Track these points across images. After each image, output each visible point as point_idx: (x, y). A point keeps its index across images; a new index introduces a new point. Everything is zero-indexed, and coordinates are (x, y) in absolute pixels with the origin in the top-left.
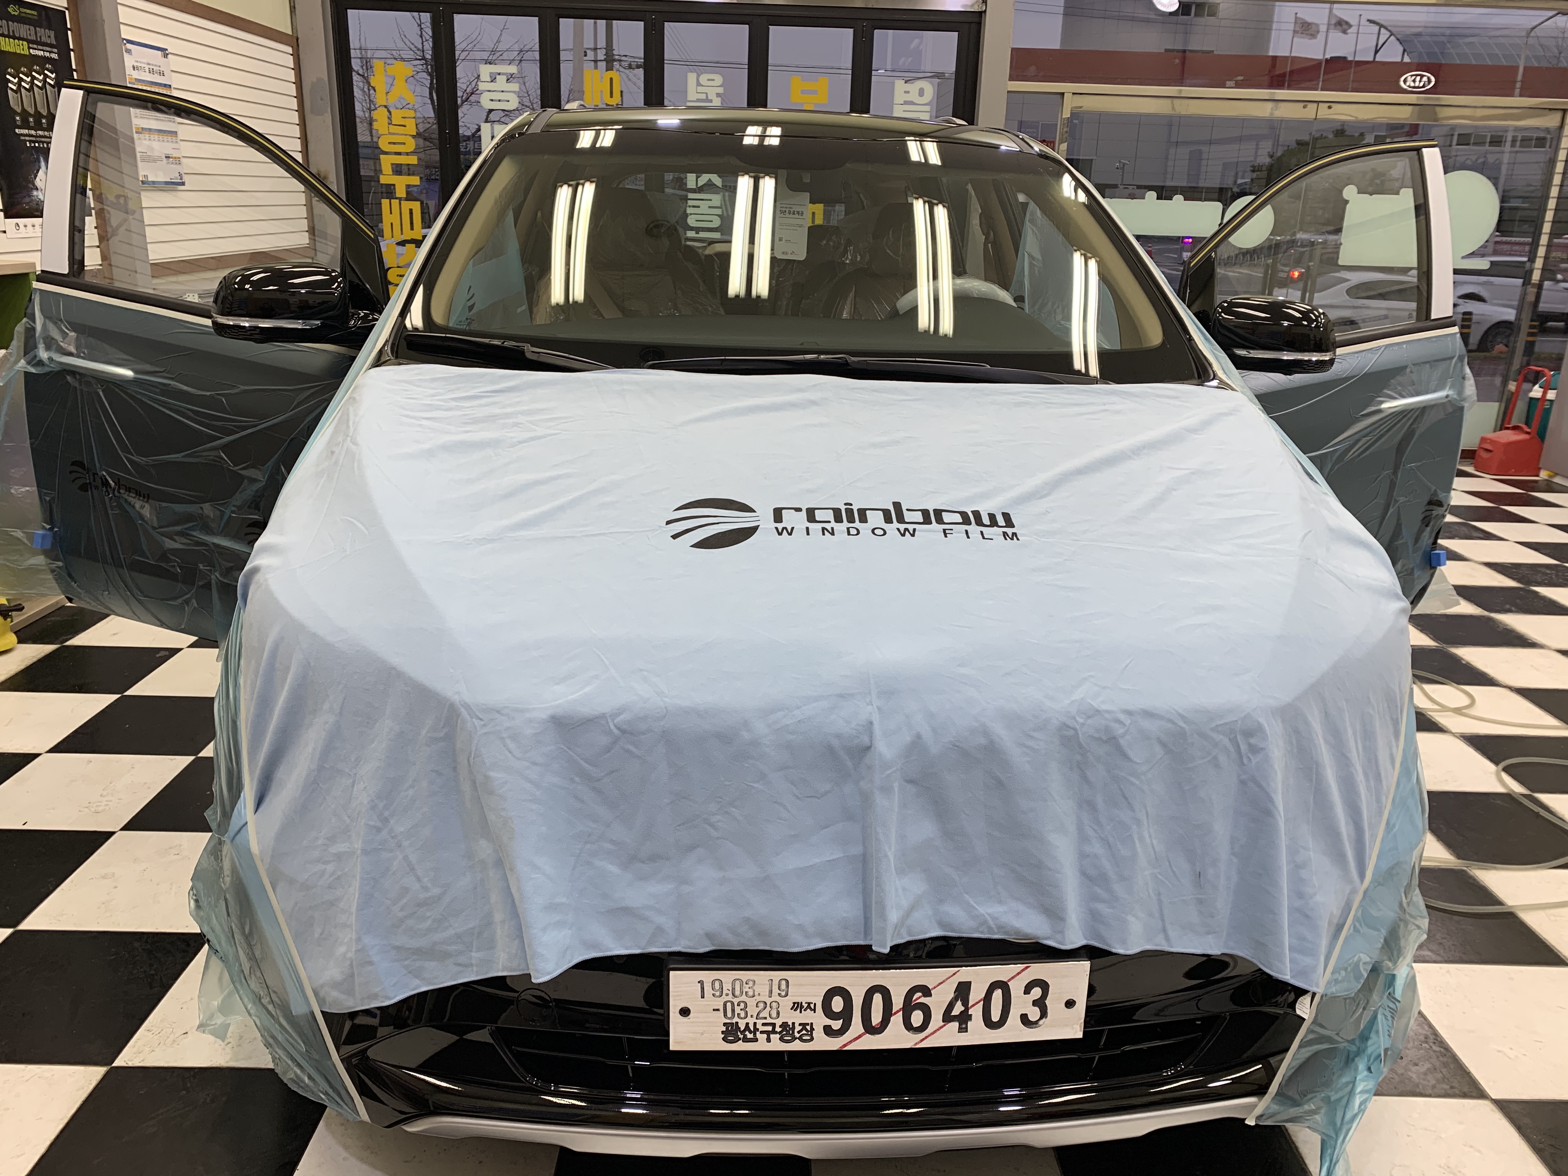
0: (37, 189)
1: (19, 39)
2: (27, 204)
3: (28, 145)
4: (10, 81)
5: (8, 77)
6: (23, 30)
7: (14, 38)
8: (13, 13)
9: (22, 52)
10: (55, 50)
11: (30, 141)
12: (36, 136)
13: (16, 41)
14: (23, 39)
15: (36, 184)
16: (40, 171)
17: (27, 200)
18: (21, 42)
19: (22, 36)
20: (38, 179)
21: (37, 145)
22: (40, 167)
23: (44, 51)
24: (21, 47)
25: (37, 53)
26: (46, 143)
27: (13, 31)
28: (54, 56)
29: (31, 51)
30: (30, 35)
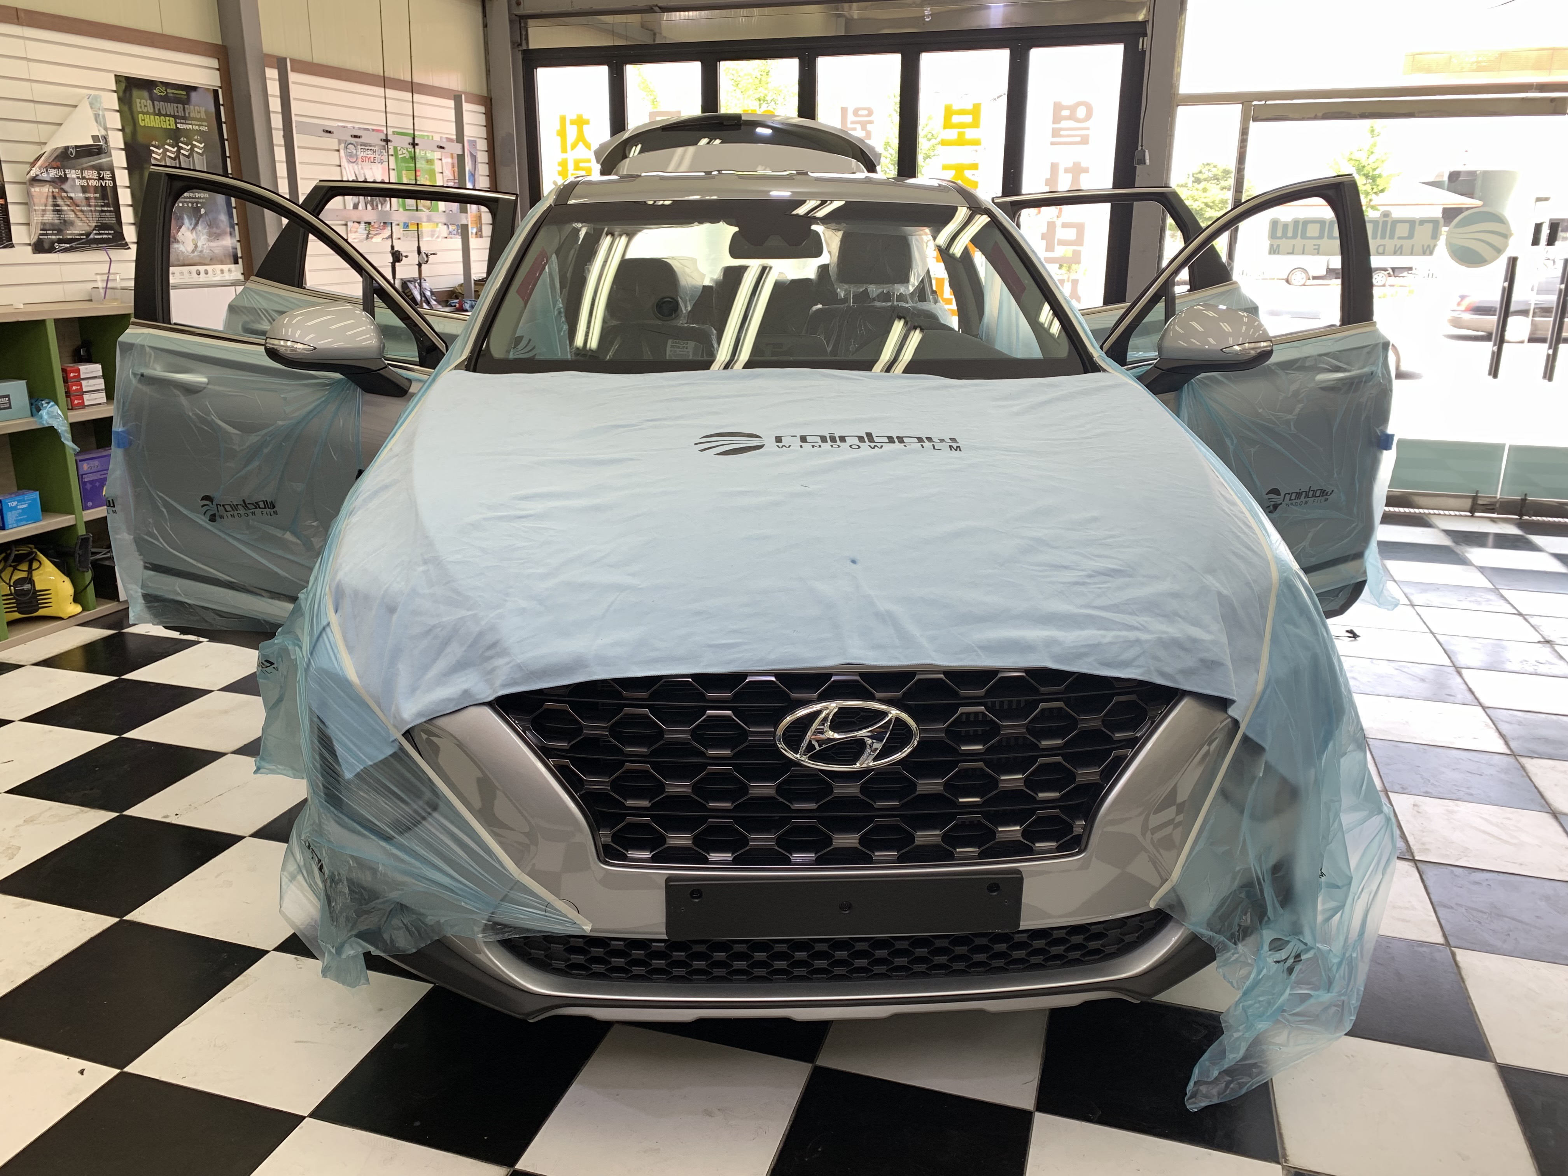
0: (178, 243)
1: (166, 115)
4: (153, 152)
5: (152, 148)
6: (170, 108)
7: (160, 114)
8: (158, 93)
9: (168, 127)
10: (206, 124)
13: (162, 117)
14: (170, 116)
15: (178, 238)
16: (183, 227)
18: (167, 118)
19: (168, 113)
20: (180, 234)
22: (183, 224)
23: (191, 124)
24: (168, 122)
25: (185, 126)
26: (192, 203)
27: (159, 110)
28: (202, 128)
29: (179, 125)
30: (178, 112)
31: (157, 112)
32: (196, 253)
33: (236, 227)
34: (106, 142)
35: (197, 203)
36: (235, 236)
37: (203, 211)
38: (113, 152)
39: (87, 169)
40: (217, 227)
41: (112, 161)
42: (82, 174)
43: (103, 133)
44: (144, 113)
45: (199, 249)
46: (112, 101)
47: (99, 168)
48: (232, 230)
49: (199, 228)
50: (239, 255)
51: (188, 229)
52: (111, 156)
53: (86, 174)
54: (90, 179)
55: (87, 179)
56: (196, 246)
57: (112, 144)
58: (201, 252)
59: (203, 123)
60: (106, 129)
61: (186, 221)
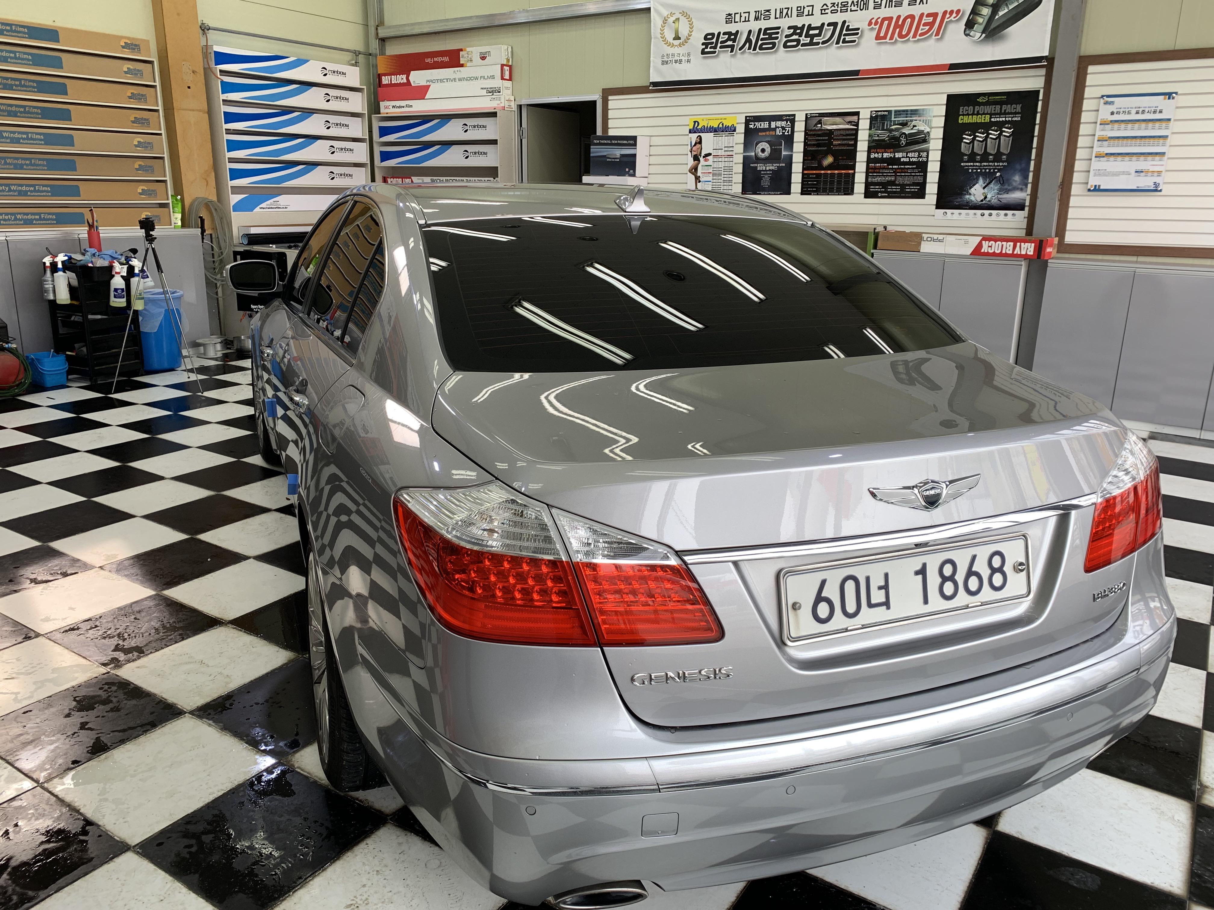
0: (970, 194)
1: (984, 114)
2: (957, 202)
3: (970, 171)
4: (965, 138)
5: (964, 136)
6: (988, 109)
7: (978, 114)
8: (981, 101)
9: (983, 121)
10: (1020, 115)
11: (972, 169)
12: (981, 166)
13: (980, 116)
14: (987, 114)
15: (970, 191)
16: (977, 185)
17: (959, 200)
18: (983, 116)
19: (986, 112)
20: (972, 189)
21: (979, 171)
22: (977, 183)
23: (1006, 117)
24: (983, 118)
25: (998, 119)
26: (990, 169)
27: (978, 111)
28: (1016, 119)
29: (993, 120)
30: (995, 110)
31: (976, 113)
32: (984, 202)
33: (1030, 186)
34: (929, 136)
35: (994, 169)
36: (1026, 191)
37: (998, 174)
38: (932, 141)
39: (911, 152)
40: (1009, 185)
41: (929, 146)
42: (907, 154)
43: (928, 130)
44: (963, 115)
45: (988, 199)
46: (943, 110)
47: (919, 151)
48: (1024, 187)
49: (992, 185)
50: (1027, 203)
51: (981, 186)
52: (929, 143)
53: (910, 155)
54: (912, 157)
55: (909, 158)
56: (986, 197)
57: (932, 136)
58: (989, 201)
59: (1017, 115)
60: (931, 128)
61: (981, 181)
